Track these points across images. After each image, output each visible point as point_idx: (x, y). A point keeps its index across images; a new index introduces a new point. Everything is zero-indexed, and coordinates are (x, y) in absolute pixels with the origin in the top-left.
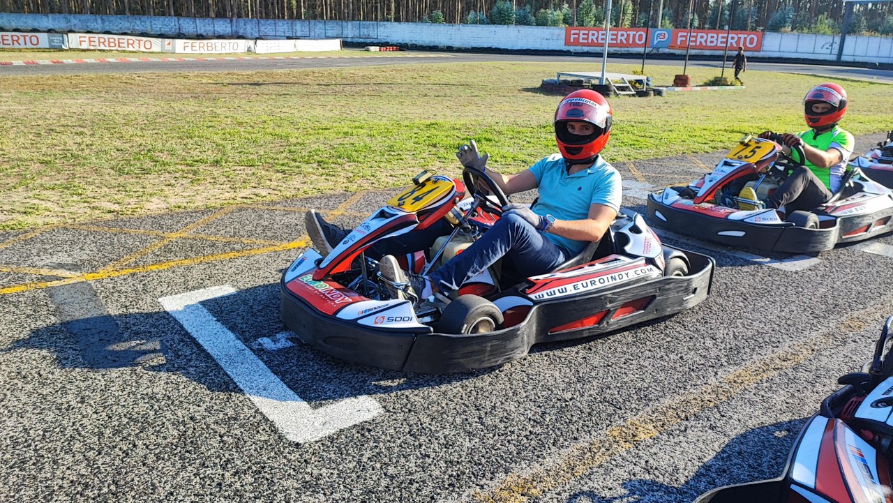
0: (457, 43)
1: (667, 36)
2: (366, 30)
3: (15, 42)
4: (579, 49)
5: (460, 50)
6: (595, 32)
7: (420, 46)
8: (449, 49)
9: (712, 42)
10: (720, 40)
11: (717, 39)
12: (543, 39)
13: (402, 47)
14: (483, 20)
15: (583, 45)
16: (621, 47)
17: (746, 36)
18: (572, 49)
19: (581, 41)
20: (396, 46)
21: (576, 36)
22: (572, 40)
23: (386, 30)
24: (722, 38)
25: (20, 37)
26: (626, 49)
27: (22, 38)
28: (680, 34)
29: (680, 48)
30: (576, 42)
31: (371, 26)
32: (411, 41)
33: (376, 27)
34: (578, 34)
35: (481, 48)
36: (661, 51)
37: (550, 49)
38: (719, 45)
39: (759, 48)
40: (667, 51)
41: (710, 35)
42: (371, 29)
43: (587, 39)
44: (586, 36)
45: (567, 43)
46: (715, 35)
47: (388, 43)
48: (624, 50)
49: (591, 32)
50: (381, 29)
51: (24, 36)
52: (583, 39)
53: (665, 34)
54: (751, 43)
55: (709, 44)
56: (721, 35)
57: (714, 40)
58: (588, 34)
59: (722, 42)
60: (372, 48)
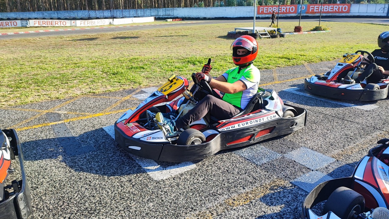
0: (208, 16)
1: (305, 8)
2: (168, 12)
3: (7, 25)
4: (264, 16)
5: (209, 19)
6: (271, 8)
7: (192, 18)
8: (205, 19)
9: (326, 10)
10: (330, 8)
11: (329, 8)
12: (247, 12)
13: (183, 19)
14: (221, 5)
15: (266, 14)
16: (283, 14)
17: (342, 6)
18: (260, 16)
19: (265, 12)
20: (181, 18)
21: (263, 10)
22: (260, 12)
23: (177, 11)
24: (331, 7)
25: (9, 23)
26: (286, 15)
27: (10, 23)
28: (311, 7)
29: (311, 13)
30: (263, 13)
31: (170, 10)
32: (188, 16)
33: (172, 10)
34: (263, 9)
35: (219, 18)
36: (302, 15)
37: (250, 16)
38: (330, 11)
39: (348, 11)
40: (305, 15)
41: (325, 6)
42: (171, 11)
43: (267, 11)
44: (267, 10)
45: (258, 13)
46: (328, 6)
47: (178, 17)
48: (284, 15)
49: (269, 8)
50: (175, 11)
51: (11, 22)
52: (266, 11)
53: (304, 7)
54: (345, 9)
55: (325, 11)
56: (330, 6)
57: (327, 8)
58: (268, 9)
59: (331, 10)
60: (169, 20)
